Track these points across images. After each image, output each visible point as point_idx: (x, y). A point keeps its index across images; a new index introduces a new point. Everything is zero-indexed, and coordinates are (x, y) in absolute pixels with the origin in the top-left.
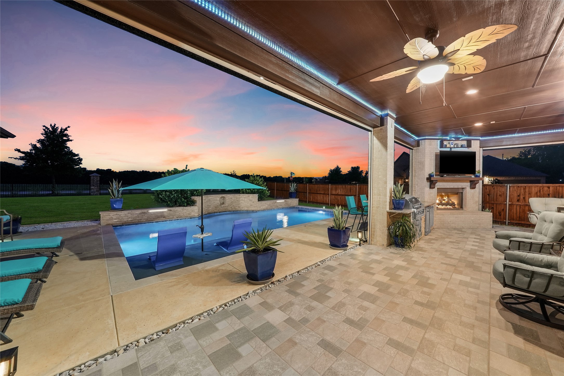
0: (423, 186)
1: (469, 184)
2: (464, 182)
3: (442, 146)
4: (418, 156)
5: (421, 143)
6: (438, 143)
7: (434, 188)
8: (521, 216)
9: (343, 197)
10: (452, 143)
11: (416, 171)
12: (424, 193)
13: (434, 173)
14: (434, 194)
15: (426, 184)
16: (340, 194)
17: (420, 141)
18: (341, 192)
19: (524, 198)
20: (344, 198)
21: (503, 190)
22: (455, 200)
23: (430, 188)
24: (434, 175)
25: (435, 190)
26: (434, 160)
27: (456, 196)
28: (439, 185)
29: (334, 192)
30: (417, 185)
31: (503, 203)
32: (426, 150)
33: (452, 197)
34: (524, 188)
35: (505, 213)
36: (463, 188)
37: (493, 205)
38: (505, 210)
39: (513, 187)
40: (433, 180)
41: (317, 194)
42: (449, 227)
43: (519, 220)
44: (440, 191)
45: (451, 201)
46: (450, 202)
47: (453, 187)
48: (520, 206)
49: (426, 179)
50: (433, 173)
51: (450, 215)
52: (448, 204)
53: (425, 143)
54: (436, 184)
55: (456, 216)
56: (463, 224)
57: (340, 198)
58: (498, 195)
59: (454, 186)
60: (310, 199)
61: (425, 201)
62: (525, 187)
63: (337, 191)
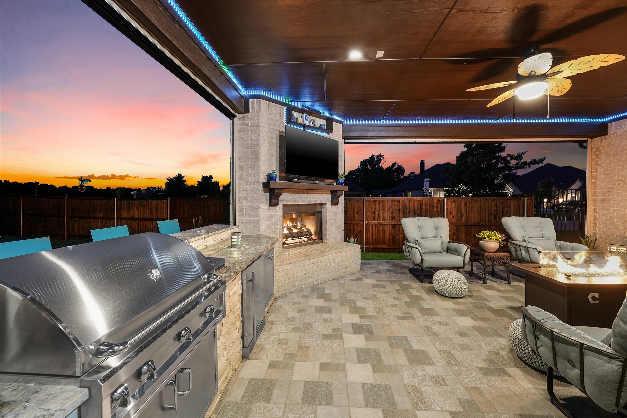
0: (257, 202)
1: (329, 196)
2: (324, 194)
3: (290, 119)
4: (247, 134)
5: (252, 106)
6: (283, 113)
7: (277, 205)
8: (376, 238)
9: (143, 222)
10: (306, 117)
11: (242, 166)
12: (258, 216)
13: (277, 173)
14: (278, 218)
15: (262, 197)
16: (136, 216)
17: (250, 100)
18: (138, 213)
19: (379, 215)
20: (144, 225)
21: (360, 205)
22: (311, 226)
23: (270, 206)
24: (276, 177)
25: (279, 209)
26: (277, 147)
27: (312, 218)
28: (286, 198)
29: (125, 214)
30: (246, 197)
31: (360, 223)
32: (261, 121)
33: (307, 220)
34: (378, 202)
35: (362, 235)
36: (322, 204)
37: (351, 226)
38: (362, 232)
39: (369, 201)
40: (274, 188)
41: (89, 218)
42: (303, 287)
43: (375, 244)
44: (289, 210)
45: (306, 228)
46: (305, 230)
47: (308, 203)
48: (376, 226)
49: (262, 185)
50: (274, 172)
51: (304, 262)
52: (302, 234)
53: (258, 105)
54: (281, 197)
55: (314, 261)
56: (324, 274)
57: (137, 226)
58: (355, 212)
59: (310, 201)
60: (73, 229)
61: (261, 233)
62: (380, 200)
63: (131, 213)
